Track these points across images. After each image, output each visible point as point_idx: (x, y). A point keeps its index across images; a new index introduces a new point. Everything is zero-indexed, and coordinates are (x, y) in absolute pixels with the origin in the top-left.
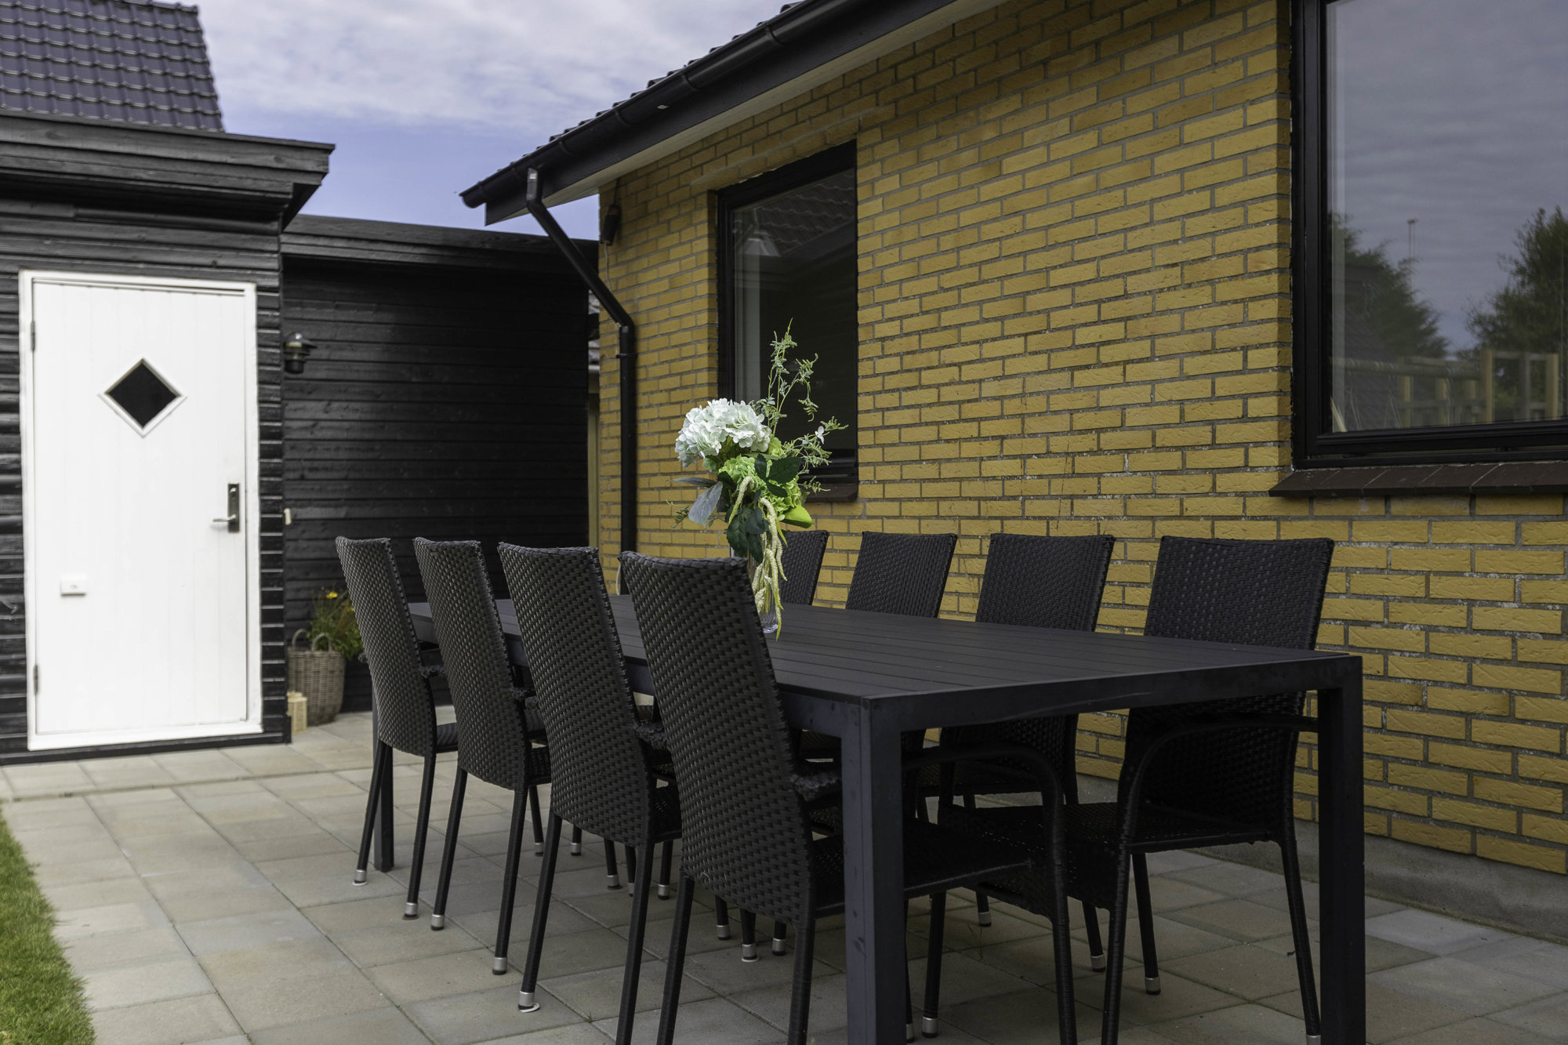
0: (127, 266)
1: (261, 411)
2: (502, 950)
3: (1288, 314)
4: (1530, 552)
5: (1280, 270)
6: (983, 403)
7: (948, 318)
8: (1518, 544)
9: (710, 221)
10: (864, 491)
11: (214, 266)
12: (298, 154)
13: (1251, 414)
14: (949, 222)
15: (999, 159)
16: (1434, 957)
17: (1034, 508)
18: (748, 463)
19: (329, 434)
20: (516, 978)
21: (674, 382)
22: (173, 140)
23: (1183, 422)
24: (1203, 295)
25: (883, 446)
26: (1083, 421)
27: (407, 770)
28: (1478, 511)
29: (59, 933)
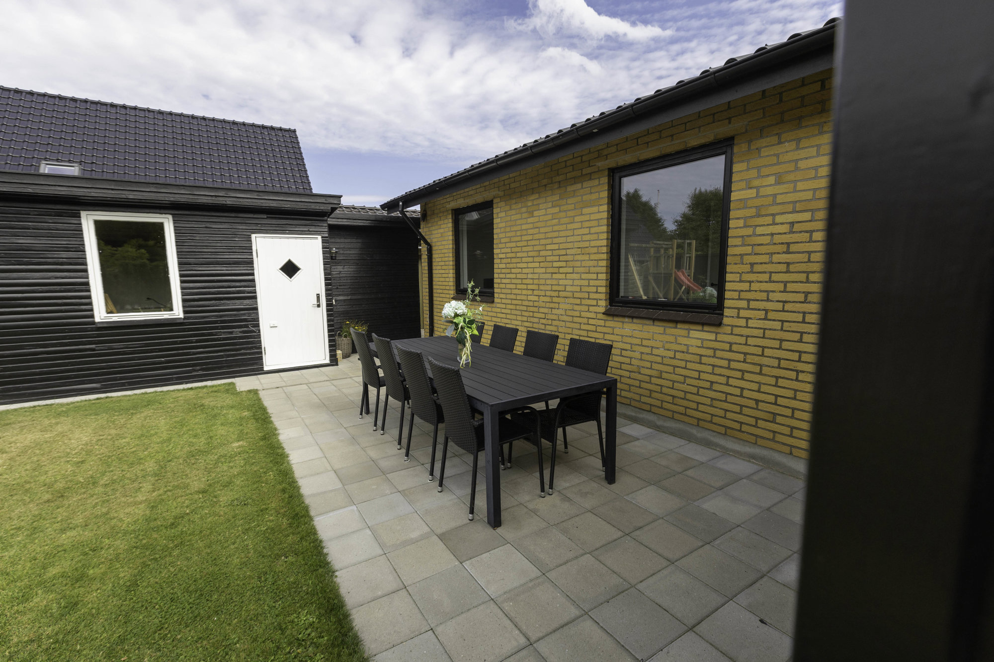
0: (283, 232)
1: (325, 273)
2: (400, 443)
3: (609, 265)
4: (667, 336)
5: (607, 253)
6: (528, 280)
7: (519, 255)
8: (664, 333)
9: (452, 218)
10: (496, 300)
11: (309, 231)
12: (332, 199)
13: (599, 291)
14: (518, 228)
15: (533, 212)
16: (638, 439)
17: (542, 310)
18: (461, 319)
19: (344, 275)
20: (404, 451)
21: (443, 263)
22: (294, 196)
23: (581, 291)
24: (587, 257)
25: (501, 288)
26: (555, 288)
27: (372, 390)
28: (655, 324)
29: (282, 438)
